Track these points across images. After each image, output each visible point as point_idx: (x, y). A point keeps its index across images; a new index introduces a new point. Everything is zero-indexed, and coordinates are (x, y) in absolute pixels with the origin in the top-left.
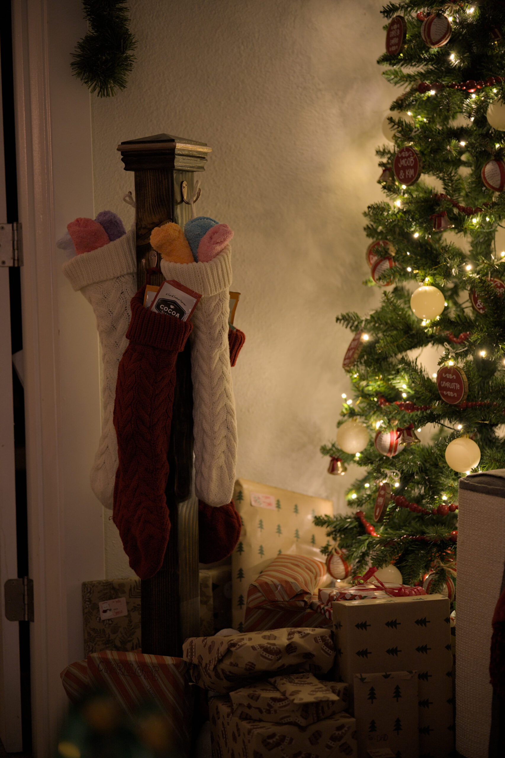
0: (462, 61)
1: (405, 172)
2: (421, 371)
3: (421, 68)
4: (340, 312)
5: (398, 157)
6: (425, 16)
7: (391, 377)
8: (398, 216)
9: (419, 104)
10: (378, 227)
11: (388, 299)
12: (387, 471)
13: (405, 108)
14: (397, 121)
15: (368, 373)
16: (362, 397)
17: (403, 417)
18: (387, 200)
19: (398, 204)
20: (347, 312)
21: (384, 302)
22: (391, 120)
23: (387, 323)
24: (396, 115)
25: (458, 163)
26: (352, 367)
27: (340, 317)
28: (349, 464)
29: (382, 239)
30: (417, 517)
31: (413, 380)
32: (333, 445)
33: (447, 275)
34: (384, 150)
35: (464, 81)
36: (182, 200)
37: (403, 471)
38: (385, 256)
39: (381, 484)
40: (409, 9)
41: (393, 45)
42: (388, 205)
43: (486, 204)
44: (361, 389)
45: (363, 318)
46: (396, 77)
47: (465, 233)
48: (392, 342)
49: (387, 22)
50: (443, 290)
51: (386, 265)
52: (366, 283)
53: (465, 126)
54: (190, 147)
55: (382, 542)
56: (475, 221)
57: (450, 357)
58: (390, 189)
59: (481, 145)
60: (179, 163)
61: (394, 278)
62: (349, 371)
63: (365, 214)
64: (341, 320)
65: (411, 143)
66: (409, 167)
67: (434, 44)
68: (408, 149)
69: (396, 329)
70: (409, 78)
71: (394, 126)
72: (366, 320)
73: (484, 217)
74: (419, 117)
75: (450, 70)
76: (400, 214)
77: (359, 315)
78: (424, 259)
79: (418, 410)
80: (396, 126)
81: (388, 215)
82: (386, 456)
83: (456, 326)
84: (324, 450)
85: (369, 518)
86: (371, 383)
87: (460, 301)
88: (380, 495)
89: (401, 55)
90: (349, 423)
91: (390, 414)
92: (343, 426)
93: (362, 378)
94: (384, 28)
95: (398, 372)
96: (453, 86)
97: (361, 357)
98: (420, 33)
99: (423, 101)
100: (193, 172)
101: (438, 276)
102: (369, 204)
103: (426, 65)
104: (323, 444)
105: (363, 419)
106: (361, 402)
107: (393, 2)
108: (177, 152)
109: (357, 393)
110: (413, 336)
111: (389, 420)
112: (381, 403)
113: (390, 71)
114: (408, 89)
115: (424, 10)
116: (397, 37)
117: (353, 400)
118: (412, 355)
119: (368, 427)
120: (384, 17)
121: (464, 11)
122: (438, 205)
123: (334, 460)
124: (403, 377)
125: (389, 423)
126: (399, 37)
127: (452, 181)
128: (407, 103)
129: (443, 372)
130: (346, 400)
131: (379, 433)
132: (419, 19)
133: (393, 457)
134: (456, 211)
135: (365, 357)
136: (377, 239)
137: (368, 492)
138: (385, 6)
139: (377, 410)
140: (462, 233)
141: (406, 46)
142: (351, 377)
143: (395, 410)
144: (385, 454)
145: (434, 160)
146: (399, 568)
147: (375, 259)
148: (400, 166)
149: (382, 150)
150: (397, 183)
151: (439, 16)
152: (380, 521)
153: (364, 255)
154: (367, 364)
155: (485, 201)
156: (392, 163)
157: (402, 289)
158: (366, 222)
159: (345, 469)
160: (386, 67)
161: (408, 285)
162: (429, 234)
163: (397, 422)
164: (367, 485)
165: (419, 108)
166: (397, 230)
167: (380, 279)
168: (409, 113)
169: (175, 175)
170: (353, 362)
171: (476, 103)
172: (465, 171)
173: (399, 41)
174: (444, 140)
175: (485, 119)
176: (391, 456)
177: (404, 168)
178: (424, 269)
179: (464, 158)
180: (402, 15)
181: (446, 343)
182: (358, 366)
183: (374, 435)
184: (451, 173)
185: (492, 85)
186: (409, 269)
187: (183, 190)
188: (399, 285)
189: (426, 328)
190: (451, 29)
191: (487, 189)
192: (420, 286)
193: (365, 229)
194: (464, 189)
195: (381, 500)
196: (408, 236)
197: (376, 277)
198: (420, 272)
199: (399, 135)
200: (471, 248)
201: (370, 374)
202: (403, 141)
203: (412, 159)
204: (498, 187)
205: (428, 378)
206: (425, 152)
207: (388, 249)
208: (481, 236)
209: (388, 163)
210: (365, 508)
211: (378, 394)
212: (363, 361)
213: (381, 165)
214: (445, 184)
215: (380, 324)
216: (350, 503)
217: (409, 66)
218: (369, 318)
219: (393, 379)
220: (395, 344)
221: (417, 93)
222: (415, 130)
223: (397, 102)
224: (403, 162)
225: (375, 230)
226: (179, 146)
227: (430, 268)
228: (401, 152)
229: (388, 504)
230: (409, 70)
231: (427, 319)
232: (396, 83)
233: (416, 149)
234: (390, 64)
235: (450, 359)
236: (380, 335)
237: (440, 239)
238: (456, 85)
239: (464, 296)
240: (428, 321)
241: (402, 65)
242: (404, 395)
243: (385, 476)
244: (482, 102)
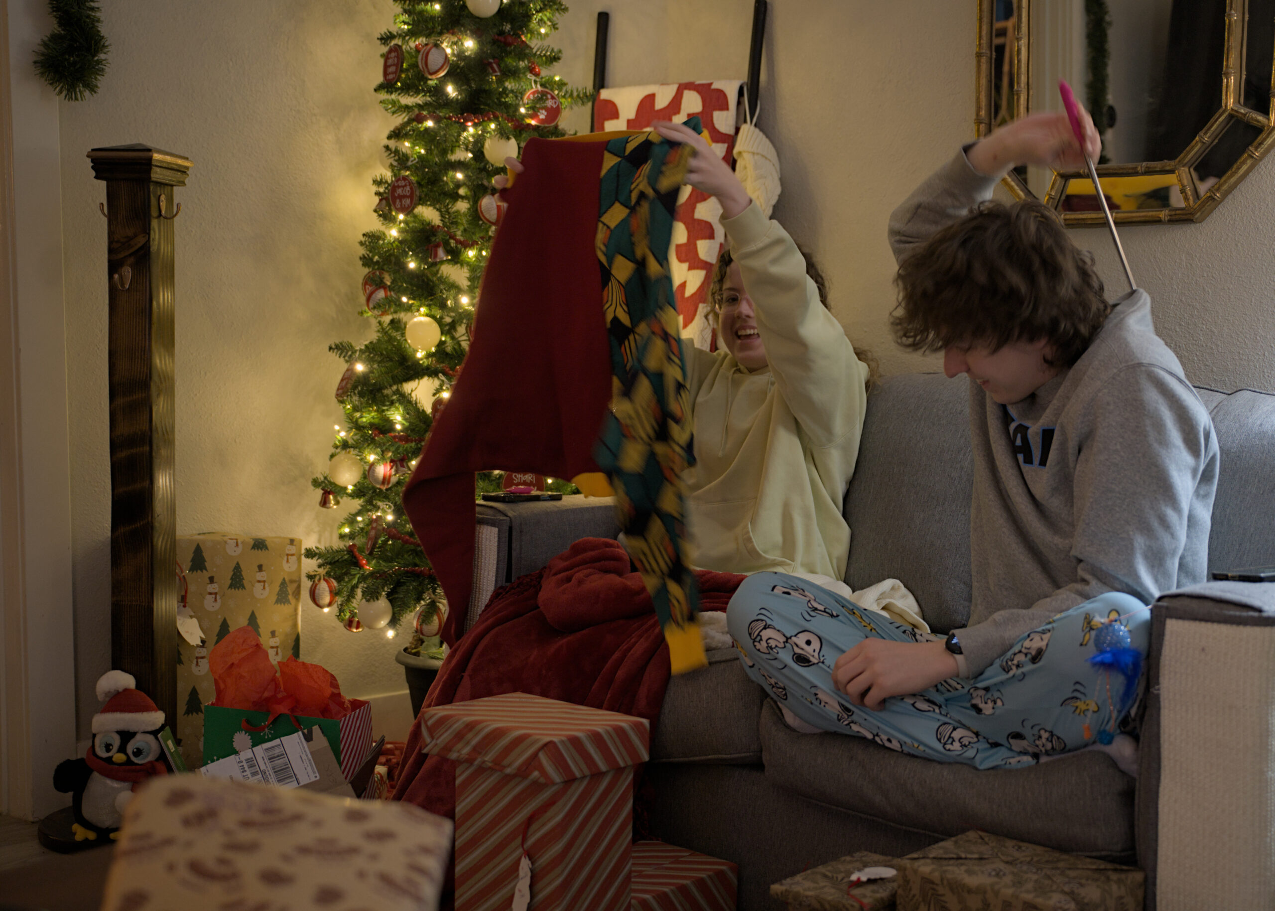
0: (460, 93)
1: (401, 201)
2: (416, 403)
3: (419, 99)
4: (334, 340)
5: (394, 185)
6: (423, 47)
7: (385, 408)
8: (394, 245)
9: (416, 136)
10: (374, 256)
11: (383, 329)
12: (380, 504)
13: (402, 137)
14: (393, 149)
15: (361, 404)
16: (356, 429)
17: (398, 448)
18: (382, 228)
19: (394, 233)
20: (340, 341)
21: (378, 331)
22: (387, 148)
23: (382, 354)
24: (392, 144)
25: (455, 197)
26: (345, 398)
27: (333, 346)
28: (342, 498)
29: (378, 269)
30: (411, 550)
31: (407, 411)
32: (325, 478)
33: (443, 306)
34: (381, 180)
35: (462, 114)
36: (160, 215)
37: (396, 503)
38: (381, 285)
39: (374, 517)
40: (407, 38)
41: (390, 73)
42: (384, 234)
43: (482, 238)
44: (354, 420)
45: (358, 348)
46: (393, 106)
47: (462, 265)
48: (387, 373)
49: (385, 49)
50: (439, 322)
51: (381, 294)
52: (361, 313)
53: (462, 159)
54: (168, 159)
55: (372, 574)
56: (471, 254)
57: (444, 388)
58: (387, 217)
59: (477, 178)
60: (157, 174)
61: (390, 307)
62: (342, 402)
63: (361, 243)
64: (334, 349)
65: (408, 173)
66: (405, 197)
67: (431, 74)
68: (405, 178)
69: (391, 360)
70: (407, 108)
71: (390, 154)
72: (361, 350)
73: (480, 250)
74: (417, 148)
75: (448, 103)
76: (396, 243)
77: (353, 344)
78: (420, 290)
79: (412, 441)
80: (393, 155)
81: (383, 244)
82: (379, 489)
83: (452, 358)
84: (316, 483)
85: (361, 550)
86: (364, 415)
87: (457, 335)
88: (372, 528)
89: (399, 84)
90: (342, 455)
91: (384, 445)
92: (335, 459)
93: (355, 409)
94: (382, 56)
95: (392, 403)
96: (450, 118)
97: (355, 387)
98: (417, 62)
99: (421, 132)
100: (172, 186)
101: (433, 307)
102: (364, 231)
103: (423, 96)
104: (315, 477)
105: (356, 451)
106: (355, 434)
107: (391, 30)
108: (154, 163)
109: (350, 426)
110: (408, 368)
111: (383, 452)
112: (375, 436)
113: (388, 100)
114: (406, 119)
115: (422, 40)
116: (394, 65)
117: (347, 432)
118: (408, 387)
119: (361, 460)
120: (382, 44)
121: (462, 44)
122: (435, 235)
123: (326, 493)
124: (397, 409)
125: (382, 455)
126: (396, 65)
127: (449, 213)
128: (404, 132)
129: (437, 404)
130: (339, 432)
131: (372, 466)
132: (417, 50)
133: (387, 490)
134: (453, 243)
135: (360, 388)
136: (373, 269)
137: (361, 525)
138: (383, 33)
139: (371, 442)
140: (459, 265)
141: (403, 76)
142: (344, 407)
143: (388, 441)
144: (378, 486)
145: (431, 191)
146: (390, 601)
147: (369, 289)
148: (396, 195)
149: (379, 179)
150: (394, 213)
151: (437, 46)
152: (371, 554)
153: (360, 286)
154: (361, 395)
155: (482, 235)
156: (388, 193)
157: (399, 321)
158: (362, 251)
159: (337, 503)
160: (383, 96)
161: (402, 316)
162: (425, 264)
163: (390, 454)
164: (359, 519)
165: (416, 140)
166: (393, 259)
167: (374, 308)
168: (407, 144)
169: (152, 188)
170: (347, 392)
171: (473, 136)
172: (462, 206)
173: (397, 69)
174: (441, 171)
175: (482, 153)
176: (384, 488)
177: (401, 197)
178: (420, 300)
179: (462, 191)
180: (400, 43)
181: (440, 375)
182: (351, 397)
183: (367, 468)
184: (448, 205)
185: (490, 120)
186: (404, 299)
187: (161, 204)
188: (395, 316)
189: (422, 359)
190: (449, 60)
191: (484, 223)
192: (415, 316)
193: (361, 258)
194: (462, 224)
195: (373, 533)
196: (402, 266)
197: (371, 306)
198: (415, 302)
199: (395, 164)
200: (469, 283)
201: (364, 405)
202: (399, 170)
203: (408, 188)
204: (494, 221)
205: (423, 411)
206: (423, 183)
207: (383, 278)
208: (479, 270)
209: (385, 192)
210: (360, 541)
211: (372, 426)
212: (356, 392)
213: (377, 194)
214: (442, 216)
215: (375, 355)
216: (342, 537)
217: (407, 96)
218: (363, 347)
219: (387, 410)
220: (390, 375)
221: (414, 124)
222: (412, 159)
223: (394, 131)
224: (399, 191)
225: (371, 259)
226: (156, 156)
227: (426, 298)
228: (397, 181)
229: (380, 537)
230: (407, 100)
231: (422, 349)
232: (394, 113)
233: (413, 178)
234: (387, 92)
235: (444, 390)
236: (375, 366)
237: (438, 271)
238: (453, 117)
239: (461, 330)
240: (424, 353)
241: (399, 94)
242: (398, 427)
243: (377, 508)
244: (479, 135)
